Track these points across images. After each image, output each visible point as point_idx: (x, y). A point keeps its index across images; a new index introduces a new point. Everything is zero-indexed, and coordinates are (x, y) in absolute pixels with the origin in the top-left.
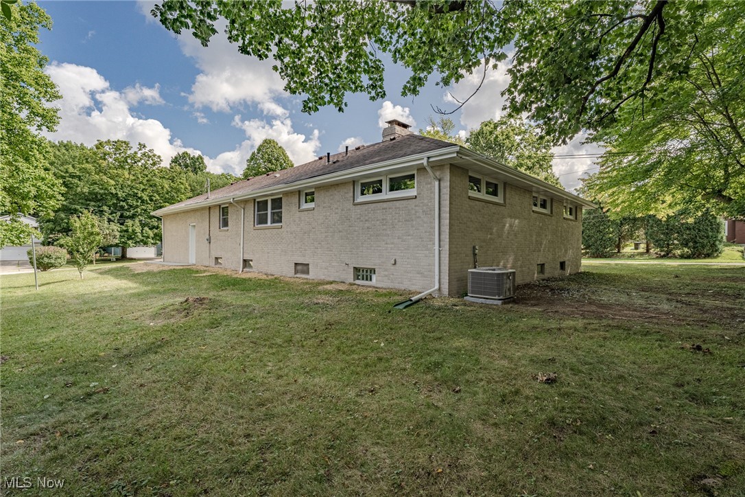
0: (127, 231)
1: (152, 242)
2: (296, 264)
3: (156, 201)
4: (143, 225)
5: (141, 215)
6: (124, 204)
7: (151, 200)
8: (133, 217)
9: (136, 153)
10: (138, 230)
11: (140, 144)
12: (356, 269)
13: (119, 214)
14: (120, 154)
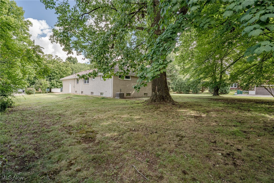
0: (52, 83)
1: (60, 87)
2: (91, 92)
3: (61, 74)
4: (57, 82)
5: (56, 78)
6: (51, 75)
7: (59, 74)
8: (53, 79)
9: (55, 58)
10: (55, 83)
11: (56, 56)
12: (101, 93)
13: (49, 78)
14: (49, 59)
